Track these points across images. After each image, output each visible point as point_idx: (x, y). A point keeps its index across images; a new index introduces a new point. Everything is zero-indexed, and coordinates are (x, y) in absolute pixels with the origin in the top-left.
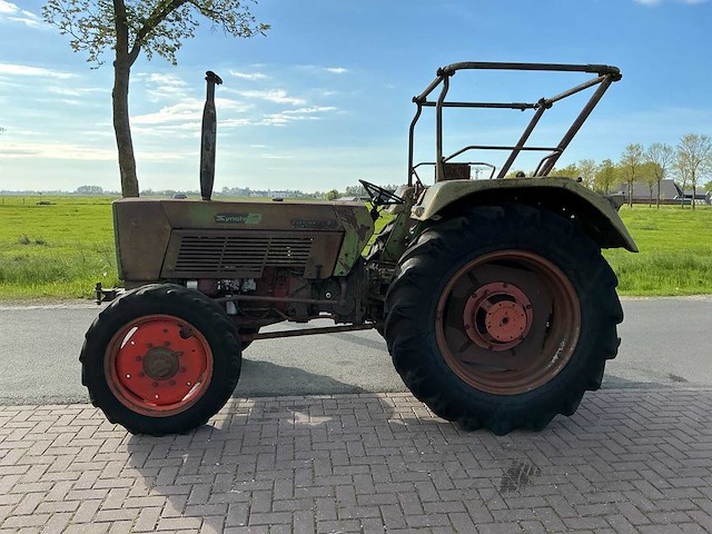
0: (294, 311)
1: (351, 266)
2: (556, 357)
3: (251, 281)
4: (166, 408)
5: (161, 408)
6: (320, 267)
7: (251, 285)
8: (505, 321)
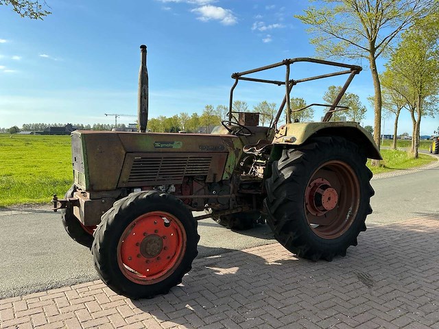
0: (196, 204)
1: (231, 173)
2: (348, 216)
3: (173, 186)
4: (154, 277)
5: (151, 278)
6: (215, 175)
7: (173, 189)
8: (329, 199)
